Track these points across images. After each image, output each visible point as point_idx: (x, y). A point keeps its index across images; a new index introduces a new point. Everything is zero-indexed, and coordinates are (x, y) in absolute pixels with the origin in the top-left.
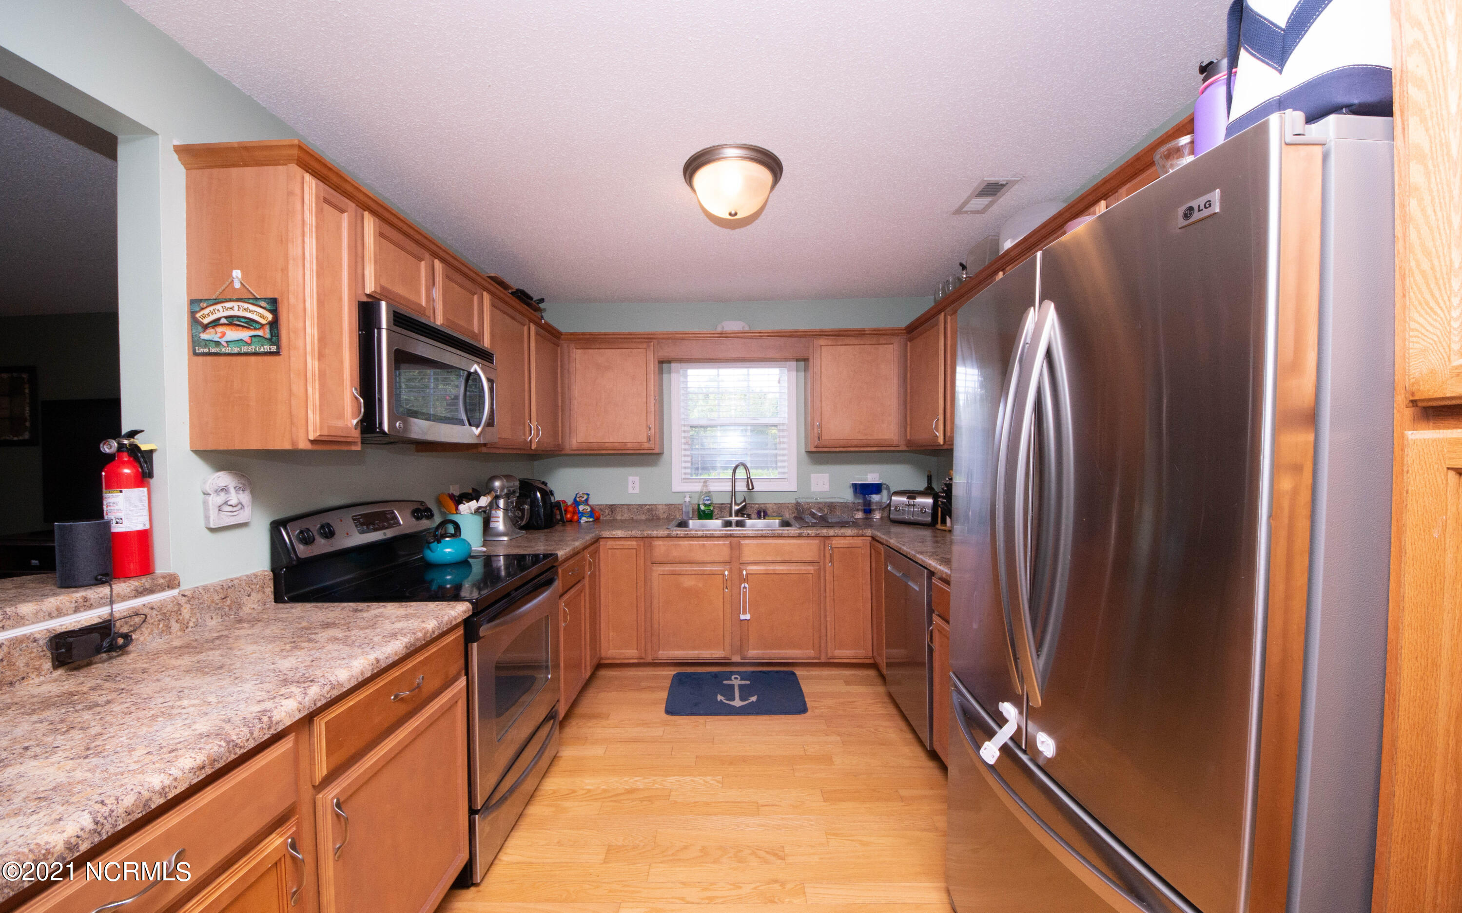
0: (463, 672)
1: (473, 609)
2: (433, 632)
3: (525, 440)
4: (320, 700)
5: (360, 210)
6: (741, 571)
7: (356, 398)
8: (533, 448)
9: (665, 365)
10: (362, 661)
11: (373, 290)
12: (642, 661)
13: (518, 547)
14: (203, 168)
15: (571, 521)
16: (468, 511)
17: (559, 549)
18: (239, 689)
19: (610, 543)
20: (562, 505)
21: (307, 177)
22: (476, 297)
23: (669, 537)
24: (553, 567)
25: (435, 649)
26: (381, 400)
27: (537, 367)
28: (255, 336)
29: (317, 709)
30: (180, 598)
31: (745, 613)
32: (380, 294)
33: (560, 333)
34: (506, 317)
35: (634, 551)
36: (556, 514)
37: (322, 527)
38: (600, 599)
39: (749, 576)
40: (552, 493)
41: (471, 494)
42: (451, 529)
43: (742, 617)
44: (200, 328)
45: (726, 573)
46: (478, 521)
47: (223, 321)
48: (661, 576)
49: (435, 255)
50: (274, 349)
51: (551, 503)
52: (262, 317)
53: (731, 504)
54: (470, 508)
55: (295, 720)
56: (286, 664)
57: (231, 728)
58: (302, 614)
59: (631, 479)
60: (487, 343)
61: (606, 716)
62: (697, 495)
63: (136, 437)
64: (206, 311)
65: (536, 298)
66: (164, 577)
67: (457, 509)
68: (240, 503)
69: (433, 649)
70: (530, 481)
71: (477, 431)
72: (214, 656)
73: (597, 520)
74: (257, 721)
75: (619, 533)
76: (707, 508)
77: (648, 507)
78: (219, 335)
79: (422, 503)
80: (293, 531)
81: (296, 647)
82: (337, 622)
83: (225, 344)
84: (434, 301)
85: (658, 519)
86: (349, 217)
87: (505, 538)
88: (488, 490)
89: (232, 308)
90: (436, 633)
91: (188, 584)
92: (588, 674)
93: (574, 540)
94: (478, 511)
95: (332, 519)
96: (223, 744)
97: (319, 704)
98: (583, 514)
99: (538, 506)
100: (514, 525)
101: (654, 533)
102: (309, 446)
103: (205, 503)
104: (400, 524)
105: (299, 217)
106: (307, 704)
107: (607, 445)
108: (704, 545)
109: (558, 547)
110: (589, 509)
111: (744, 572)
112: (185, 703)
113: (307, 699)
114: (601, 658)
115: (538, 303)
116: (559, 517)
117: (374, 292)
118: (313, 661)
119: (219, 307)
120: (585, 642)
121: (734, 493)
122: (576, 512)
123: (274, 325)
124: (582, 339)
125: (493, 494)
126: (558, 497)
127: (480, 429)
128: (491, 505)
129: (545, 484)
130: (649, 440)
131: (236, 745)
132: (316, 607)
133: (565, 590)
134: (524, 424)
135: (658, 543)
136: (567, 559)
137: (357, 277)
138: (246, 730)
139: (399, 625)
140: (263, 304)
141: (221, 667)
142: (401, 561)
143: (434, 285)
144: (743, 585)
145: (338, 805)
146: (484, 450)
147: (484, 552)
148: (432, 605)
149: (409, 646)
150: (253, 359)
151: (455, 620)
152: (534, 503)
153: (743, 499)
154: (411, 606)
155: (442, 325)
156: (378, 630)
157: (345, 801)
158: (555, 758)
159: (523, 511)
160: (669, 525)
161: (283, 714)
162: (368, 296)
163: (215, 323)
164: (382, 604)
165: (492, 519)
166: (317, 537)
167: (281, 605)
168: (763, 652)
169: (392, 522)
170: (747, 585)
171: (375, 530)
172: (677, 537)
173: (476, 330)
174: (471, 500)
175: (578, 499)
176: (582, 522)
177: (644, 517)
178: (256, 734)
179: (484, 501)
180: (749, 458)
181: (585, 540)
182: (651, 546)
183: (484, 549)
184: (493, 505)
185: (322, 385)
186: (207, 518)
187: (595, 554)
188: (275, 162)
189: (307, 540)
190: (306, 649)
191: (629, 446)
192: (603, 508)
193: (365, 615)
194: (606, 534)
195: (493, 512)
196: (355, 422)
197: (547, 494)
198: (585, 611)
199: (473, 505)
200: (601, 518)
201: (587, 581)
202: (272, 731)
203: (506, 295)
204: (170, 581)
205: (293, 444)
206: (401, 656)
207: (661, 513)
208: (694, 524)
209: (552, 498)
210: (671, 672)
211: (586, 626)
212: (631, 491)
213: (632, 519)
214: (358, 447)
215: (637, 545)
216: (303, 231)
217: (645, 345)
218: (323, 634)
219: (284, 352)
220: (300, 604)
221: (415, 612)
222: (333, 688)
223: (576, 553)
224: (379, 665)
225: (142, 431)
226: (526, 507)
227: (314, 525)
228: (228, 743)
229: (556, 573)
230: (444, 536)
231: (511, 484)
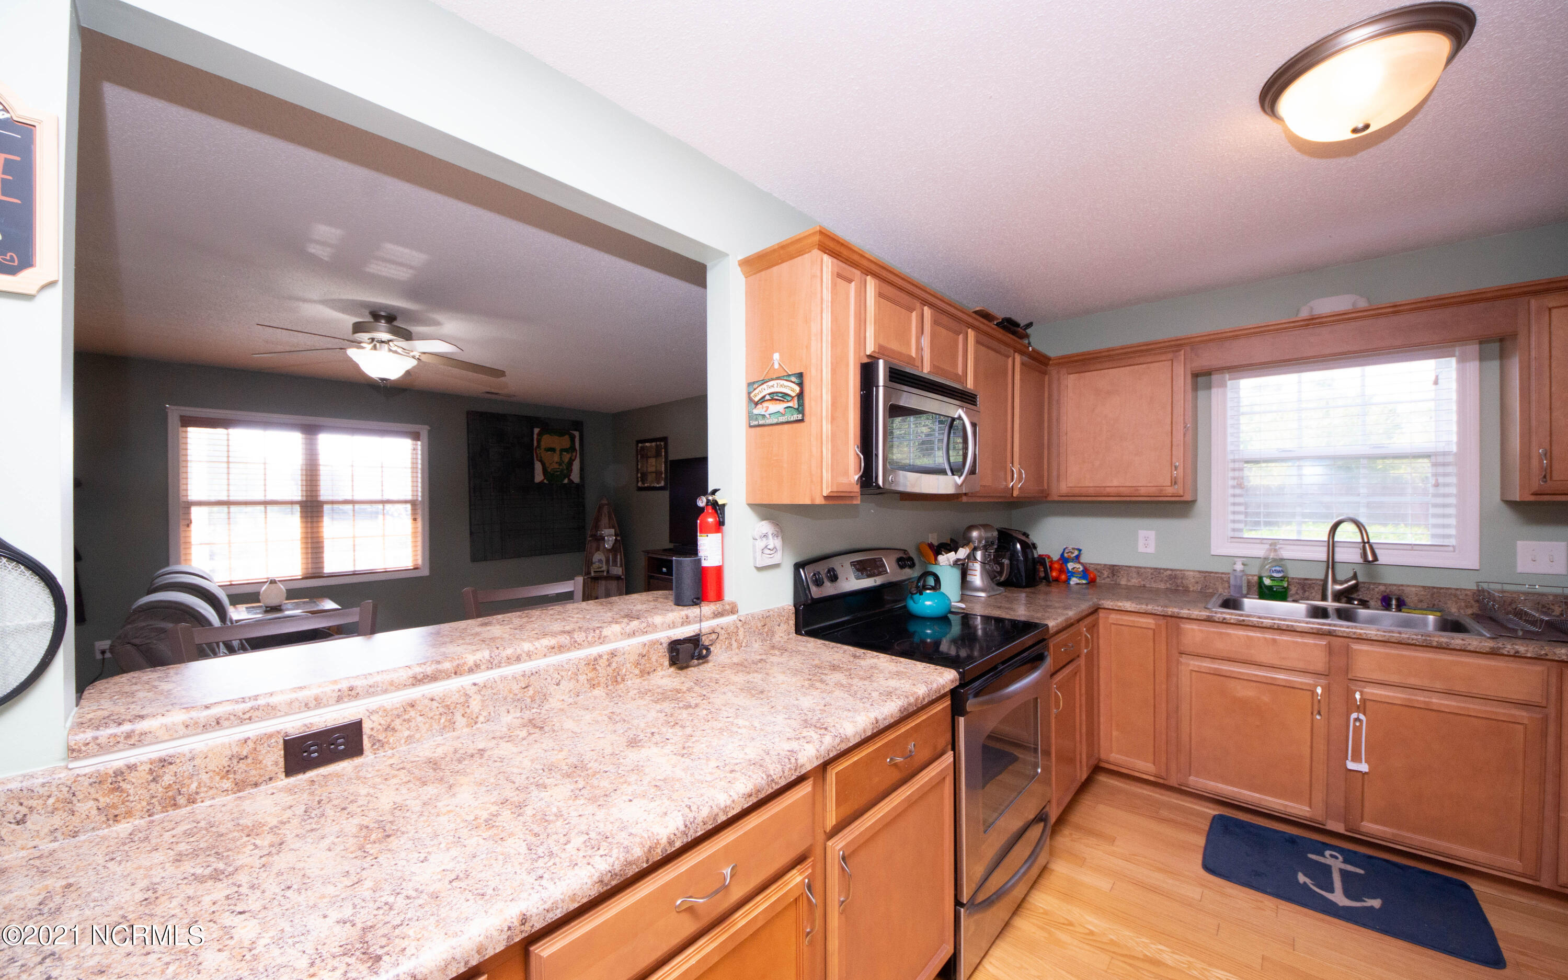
0: (950, 747)
1: (960, 679)
2: (924, 699)
3: (1007, 486)
4: (832, 751)
5: (864, 276)
6: (1350, 694)
7: (858, 455)
8: (1015, 495)
9: (1201, 380)
10: (864, 718)
11: (873, 350)
12: (1161, 781)
13: (1000, 607)
14: (755, 274)
15: (1057, 580)
16: (947, 562)
17: (1049, 618)
18: (774, 719)
19: (1113, 617)
20: (1047, 561)
21: (826, 257)
22: (961, 337)
23: (1209, 620)
24: (1044, 640)
25: (924, 717)
26: (877, 455)
27: (1021, 401)
28: (787, 407)
29: (830, 759)
30: (738, 622)
31: (1356, 758)
32: (878, 353)
33: (1049, 359)
34: (990, 351)
35: (1151, 632)
36: (1039, 571)
37: (829, 571)
38: (1099, 685)
39: (1368, 703)
40: (1034, 546)
41: (949, 545)
42: (931, 581)
43: (1351, 765)
44: (753, 406)
45: (1319, 690)
46: (956, 574)
47: (768, 397)
48: (1194, 673)
49: (925, 302)
50: (800, 417)
51: (1034, 559)
52: (793, 390)
53: (1325, 581)
54: (948, 560)
55: (814, 766)
56: (807, 702)
57: (770, 762)
58: (815, 650)
59: (1142, 533)
60: (970, 385)
61: (1112, 840)
62: (1258, 563)
63: (716, 494)
64: (756, 391)
65: (1023, 323)
66: (729, 604)
67: (936, 559)
68: (775, 548)
69: (923, 717)
70: (1009, 532)
71: (959, 480)
72: (757, 678)
73: (1092, 582)
74: (787, 760)
75: (1128, 605)
76: (1275, 583)
77: (1169, 572)
78: (765, 409)
79: (905, 551)
80: (809, 573)
81: (812, 686)
82: (841, 666)
83: (768, 416)
84: (922, 349)
85: (1186, 591)
86: (856, 285)
87: (983, 594)
88: (967, 542)
89: (773, 386)
90: (926, 701)
91: (743, 611)
92: (1084, 776)
93: (1066, 608)
94: (956, 563)
95: (835, 563)
96: (765, 777)
97: (831, 755)
98: (1073, 574)
99: (1018, 560)
100: (992, 579)
101: (1184, 612)
102: (822, 502)
103: (754, 546)
104: (887, 573)
105: (819, 296)
106: (823, 753)
107: (1108, 490)
108: (1274, 641)
109: (1047, 614)
110: (1081, 569)
111: (1358, 696)
112: (740, 722)
113: (823, 747)
114: (1100, 760)
115: (1025, 329)
116: (1042, 574)
117: (874, 352)
118: (825, 706)
119: (764, 386)
120: (1081, 736)
121: (1331, 563)
122: (1062, 570)
123: (801, 395)
124: (1076, 361)
125: (972, 546)
126: (1041, 551)
127: (962, 478)
128: (968, 557)
129: (1027, 536)
130: (1174, 482)
131: (773, 780)
132: (824, 645)
133: (1058, 667)
134: (1006, 468)
135: (1187, 626)
136: (1058, 632)
137: (861, 340)
138: (780, 768)
139: (893, 683)
140: (793, 379)
141: (762, 692)
142: (888, 607)
143: (922, 333)
144: (1354, 715)
145: (844, 858)
146: (964, 499)
147: (963, 609)
148: (920, 666)
149: (902, 710)
150: (786, 426)
151: (944, 689)
152: (1013, 556)
153: (1351, 574)
154: (901, 662)
155: (928, 373)
156: (875, 684)
157: (850, 856)
158: (1044, 869)
159: (1002, 565)
160: (1207, 603)
161: (806, 759)
162: (869, 356)
163: (763, 400)
164: (875, 653)
165: (969, 572)
166: (825, 580)
167: (800, 637)
168: (1395, 831)
169: (881, 570)
170: (1362, 717)
171: (869, 576)
172: (1224, 622)
173: (960, 373)
174: (950, 551)
175: (1066, 555)
176: (1072, 583)
177: (1162, 586)
178: (786, 773)
179: (962, 553)
180: (1363, 510)
181: (1079, 609)
182: (1178, 628)
183: (963, 606)
184: (971, 557)
185: (834, 446)
186: (755, 559)
187: (1093, 627)
188: (801, 253)
189: (819, 583)
190: (819, 690)
191: (1143, 491)
192: (1101, 568)
193: (863, 663)
194: (1108, 604)
195: (970, 564)
196: (856, 477)
197: (1029, 547)
198: (1080, 700)
199: (952, 556)
200: (1098, 580)
201: (1082, 661)
202: (798, 774)
203: (991, 327)
204: (732, 608)
205: (812, 500)
206: (896, 719)
207: (1190, 583)
208: (1253, 605)
209: (1035, 552)
210: (1213, 811)
211: (1080, 717)
212: (1141, 549)
213: (1144, 586)
214: (857, 501)
215: (1156, 624)
216: (822, 308)
217: (1170, 356)
218: (832, 676)
219: (806, 419)
220: (813, 639)
221: (905, 670)
222: (842, 741)
223: (1068, 626)
224: (877, 725)
225: (719, 490)
226: (1006, 562)
227: (822, 568)
228: (768, 776)
229: (1047, 648)
230: (925, 588)
231: (989, 535)
